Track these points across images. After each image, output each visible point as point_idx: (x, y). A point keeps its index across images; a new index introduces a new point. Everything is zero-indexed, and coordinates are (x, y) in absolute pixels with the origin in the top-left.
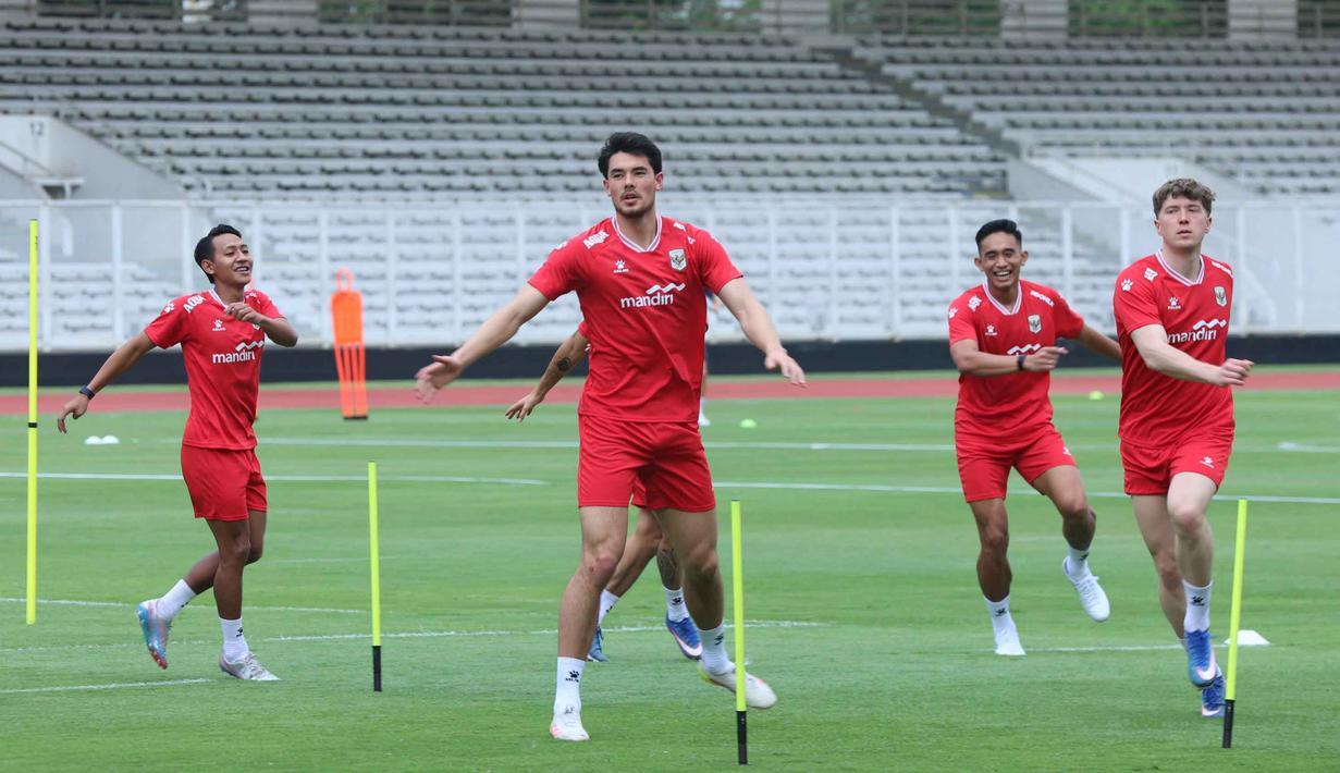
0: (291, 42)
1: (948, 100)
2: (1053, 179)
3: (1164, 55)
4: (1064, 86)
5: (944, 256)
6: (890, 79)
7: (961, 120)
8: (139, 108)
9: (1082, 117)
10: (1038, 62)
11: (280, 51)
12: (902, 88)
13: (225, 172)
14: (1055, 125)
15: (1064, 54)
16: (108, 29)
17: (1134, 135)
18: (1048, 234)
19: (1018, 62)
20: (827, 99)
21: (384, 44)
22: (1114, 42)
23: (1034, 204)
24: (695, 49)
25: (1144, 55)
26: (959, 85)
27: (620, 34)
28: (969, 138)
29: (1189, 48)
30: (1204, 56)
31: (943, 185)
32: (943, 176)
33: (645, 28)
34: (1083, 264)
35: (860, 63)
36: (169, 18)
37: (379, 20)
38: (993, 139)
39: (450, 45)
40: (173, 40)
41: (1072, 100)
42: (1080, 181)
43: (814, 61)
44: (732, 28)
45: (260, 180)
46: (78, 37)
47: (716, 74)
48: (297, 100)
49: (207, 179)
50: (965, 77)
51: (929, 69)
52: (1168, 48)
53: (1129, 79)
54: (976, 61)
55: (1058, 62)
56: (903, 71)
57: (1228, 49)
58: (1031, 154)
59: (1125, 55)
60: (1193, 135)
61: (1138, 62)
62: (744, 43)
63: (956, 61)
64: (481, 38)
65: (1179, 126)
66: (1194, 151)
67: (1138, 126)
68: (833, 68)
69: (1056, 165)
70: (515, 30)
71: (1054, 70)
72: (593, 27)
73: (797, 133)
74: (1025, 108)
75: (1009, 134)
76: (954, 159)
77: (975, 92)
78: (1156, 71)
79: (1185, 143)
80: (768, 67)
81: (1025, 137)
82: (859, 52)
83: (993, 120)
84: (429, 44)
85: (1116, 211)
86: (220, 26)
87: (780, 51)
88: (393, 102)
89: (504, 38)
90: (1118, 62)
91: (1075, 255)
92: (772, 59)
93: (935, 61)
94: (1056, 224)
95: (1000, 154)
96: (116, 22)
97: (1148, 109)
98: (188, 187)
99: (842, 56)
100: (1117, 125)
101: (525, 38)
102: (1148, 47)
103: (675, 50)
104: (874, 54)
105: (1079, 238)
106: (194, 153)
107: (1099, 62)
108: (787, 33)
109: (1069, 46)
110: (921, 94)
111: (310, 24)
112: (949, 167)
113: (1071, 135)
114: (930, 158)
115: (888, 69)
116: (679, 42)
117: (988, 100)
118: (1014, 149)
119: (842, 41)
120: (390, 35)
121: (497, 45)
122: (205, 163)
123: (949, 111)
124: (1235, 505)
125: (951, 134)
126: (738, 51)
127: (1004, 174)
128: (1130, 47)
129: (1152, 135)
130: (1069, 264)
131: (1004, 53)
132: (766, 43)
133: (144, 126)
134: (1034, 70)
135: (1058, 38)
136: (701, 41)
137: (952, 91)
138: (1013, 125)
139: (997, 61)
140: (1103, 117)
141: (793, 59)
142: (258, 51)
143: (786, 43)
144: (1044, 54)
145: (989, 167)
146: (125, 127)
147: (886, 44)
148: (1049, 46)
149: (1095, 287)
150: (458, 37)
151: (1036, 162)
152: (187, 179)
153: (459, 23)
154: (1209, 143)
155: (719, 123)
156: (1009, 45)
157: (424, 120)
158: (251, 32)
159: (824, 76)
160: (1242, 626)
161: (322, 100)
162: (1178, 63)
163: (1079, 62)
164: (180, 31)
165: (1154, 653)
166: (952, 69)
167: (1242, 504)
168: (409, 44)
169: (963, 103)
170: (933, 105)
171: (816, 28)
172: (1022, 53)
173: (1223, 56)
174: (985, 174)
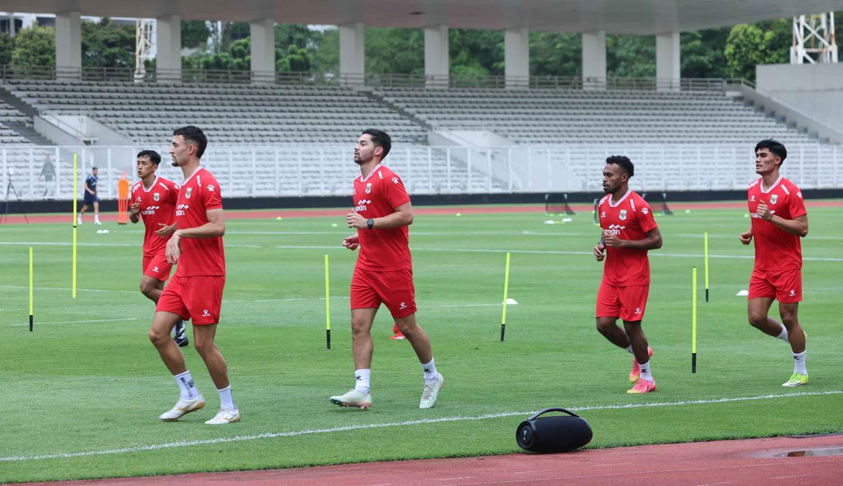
0: (172, 89)
1: (407, 110)
2: (444, 138)
3: (483, 94)
4: (448, 105)
5: (405, 165)
6: (386, 102)
7: (411, 117)
8: (118, 113)
9: (454, 116)
10: (438, 96)
11: (168, 92)
12: (390, 106)
13: (148, 136)
14: (444, 119)
15: (448, 94)
16: (107, 85)
17: (472, 122)
18: (442, 157)
19: (431, 96)
20: (363, 109)
21: (205, 90)
22: (465, 89)
23: (436, 147)
24: (316, 92)
25: (476, 94)
26: (410, 104)
27: (289, 86)
28: (414, 123)
29: (491, 92)
30: (496, 94)
31: (404, 140)
32: (405, 137)
33: (298, 84)
34: (454, 168)
35: (375, 97)
36: (129, 81)
37: (203, 81)
38: (422, 123)
39: (229, 90)
40: (129, 89)
41: (451, 110)
42: (453, 138)
43: (359, 96)
44: (329, 84)
45: (160, 138)
46: (96, 88)
47: (324, 100)
48: (174, 110)
49: (142, 139)
50: (412, 102)
51: (400, 99)
52: (484, 92)
53: (470, 102)
54: (416, 96)
55: (445, 96)
56: (391, 100)
57: (505, 92)
58: (436, 129)
59: (469, 94)
60: (493, 122)
61: (474, 97)
62: (334, 89)
63: (409, 96)
64: (240, 88)
65: (488, 119)
66: (494, 128)
67: (474, 119)
68: (365, 98)
69: (444, 133)
70: (252, 85)
71: (444, 99)
72: (280, 84)
73: (353, 121)
74: (434, 113)
75: (428, 122)
76: (408, 131)
77: (416, 107)
78: (480, 100)
79: (490, 125)
80: (343, 98)
81: (434, 123)
82: (375, 93)
83: (422, 117)
84: (221, 90)
85: (466, 149)
86: (146, 84)
87: (347, 92)
88: (208, 110)
89: (248, 88)
90: (466, 97)
91: (452, 165)
92: (344, 95)
93: (402, 96)
94: (445, 154)
95: (425, 129)
96: (111, 83)
97: (477, 113)
98: (135, 141)
99: (369, 94)
100: (466, 119)
101: (256, 88)
102: (477, 91)
103: (308, 92)
104: (380, 93)
105: (453, 158)
106: (137, 129)
107: (460, 97)
108: (349, 86)
109: (449, 91)
110: (397, 108)
111: (179, 83)
112: (407, 134)
113: (450, 122)
114: (400, 130)
115: (385, 99)
116: (311, 89)
117: (420, 110)
118: (430, 127)
119: (369, 89)
120: (207, 87)
121: (246, 90)
122: (141, 132)
123: (407, 114)
124: (506, 254)
125: (408, 122)
126: (332, 92)
127: (426, 136)
128: (471, 91)
129: (479, 122)
130: (449, 168)
131: (426, 93)
132: (341, 89)
133: (120, 119)
134: (437, 99)
135: (446, 88)
136: (319, 89)
137: (408, 107)
138: (430, 119)
139: (424, 96)
140: (461, 116)
141: (351, 95)
142: (160, 92)
143: (349, 89)
144: (440, 94)
145: (421, 134)
146: (112, 119)
147: (384, 90)
148: (442, 91)
149: (458, 176)
150: (232, 87)
151: (438, 132)
152: (134, 138)
153: (232, 83)
154: (499, 125)
155: (325, 118)
156: (428, 90)
157: (219, 117)
158: (158, 86)
159: (362, 101)
160: (508, 297)
161: (183, 110)
162: (488, 97)
163: (453, 97)
164: (132, 85)
165: (477, 307)
166: (408, 99)
167: (508, 254)
168: (214, 90)
169: (412, 111)
170: (401, 112)
171: (359, 84)
172: (433, 93)
173: (503, 94)
174: (420, 136)
